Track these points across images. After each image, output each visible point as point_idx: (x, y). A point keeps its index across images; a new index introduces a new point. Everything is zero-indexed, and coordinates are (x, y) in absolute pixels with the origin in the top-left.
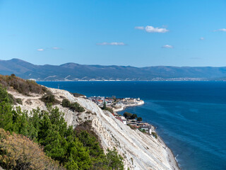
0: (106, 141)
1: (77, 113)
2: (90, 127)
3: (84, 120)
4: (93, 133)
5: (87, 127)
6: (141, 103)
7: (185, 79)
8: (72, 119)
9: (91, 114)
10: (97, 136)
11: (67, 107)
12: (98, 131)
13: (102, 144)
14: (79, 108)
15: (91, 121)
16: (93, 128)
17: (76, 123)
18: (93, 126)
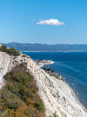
0: (40, 81)
1: (14, 57)
2: (26, 68)
3: (20, 63)
4: (28, 74)
5: (23, 68)
6: (53, 62)
7: (74, 51)
8: (9, 62)
9: (26, 58)
10: (32, 77)
11: (5, 51)
12: (33, 72)
13: (37, 84)
14: (15, 52)
15: (26, 64)
16: (29, 70)
17: (12, 65)
18: (29, 67)
